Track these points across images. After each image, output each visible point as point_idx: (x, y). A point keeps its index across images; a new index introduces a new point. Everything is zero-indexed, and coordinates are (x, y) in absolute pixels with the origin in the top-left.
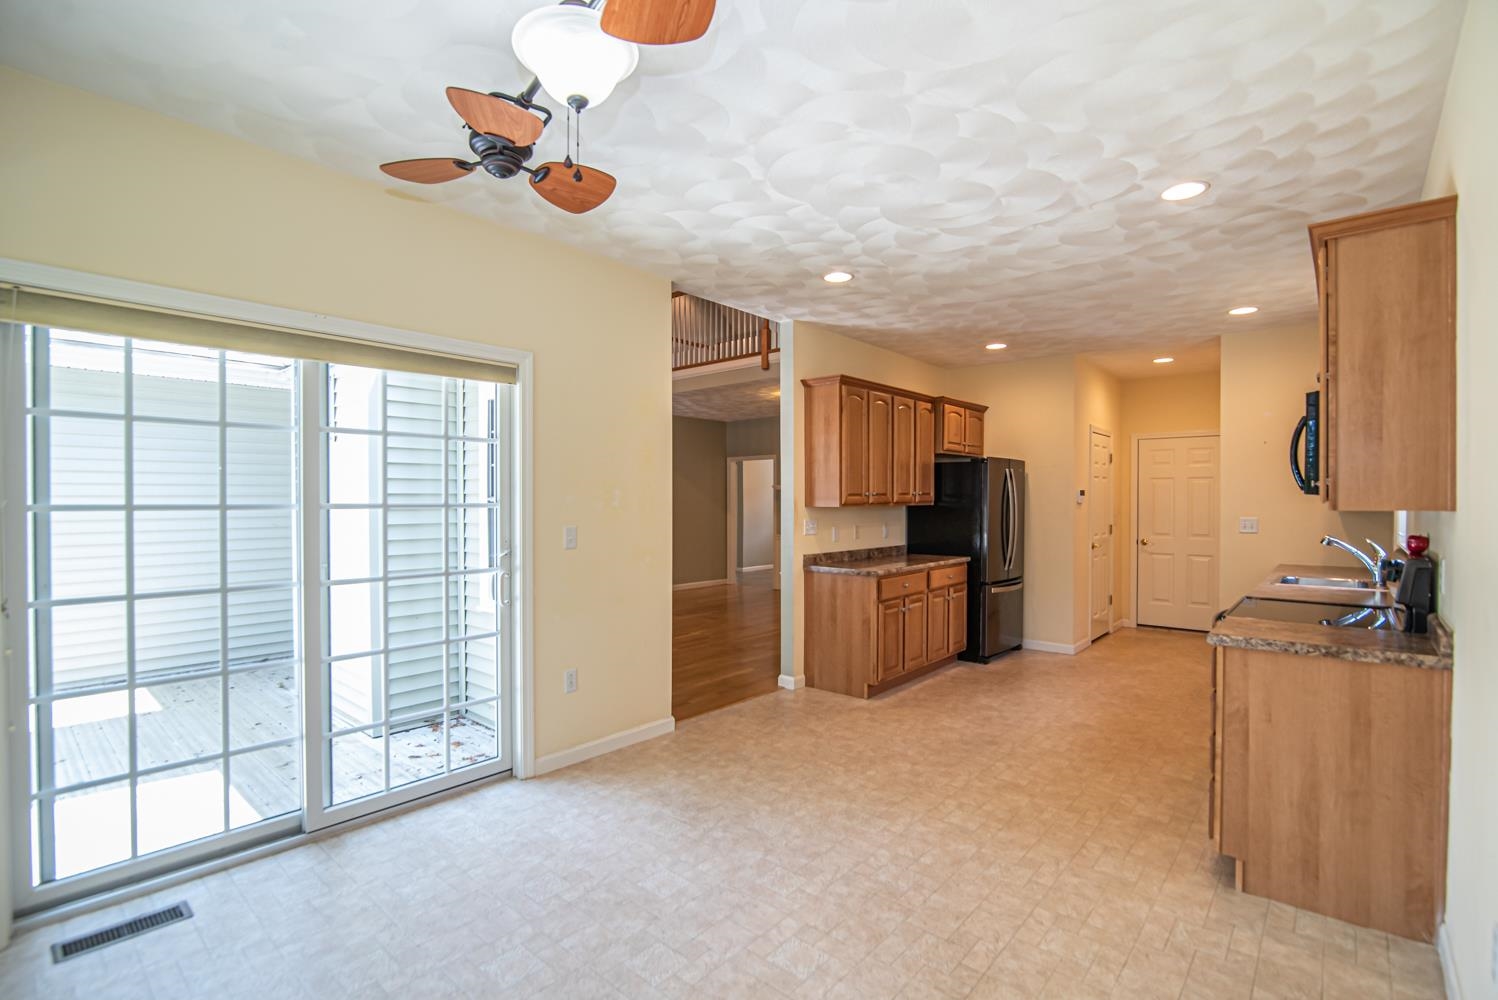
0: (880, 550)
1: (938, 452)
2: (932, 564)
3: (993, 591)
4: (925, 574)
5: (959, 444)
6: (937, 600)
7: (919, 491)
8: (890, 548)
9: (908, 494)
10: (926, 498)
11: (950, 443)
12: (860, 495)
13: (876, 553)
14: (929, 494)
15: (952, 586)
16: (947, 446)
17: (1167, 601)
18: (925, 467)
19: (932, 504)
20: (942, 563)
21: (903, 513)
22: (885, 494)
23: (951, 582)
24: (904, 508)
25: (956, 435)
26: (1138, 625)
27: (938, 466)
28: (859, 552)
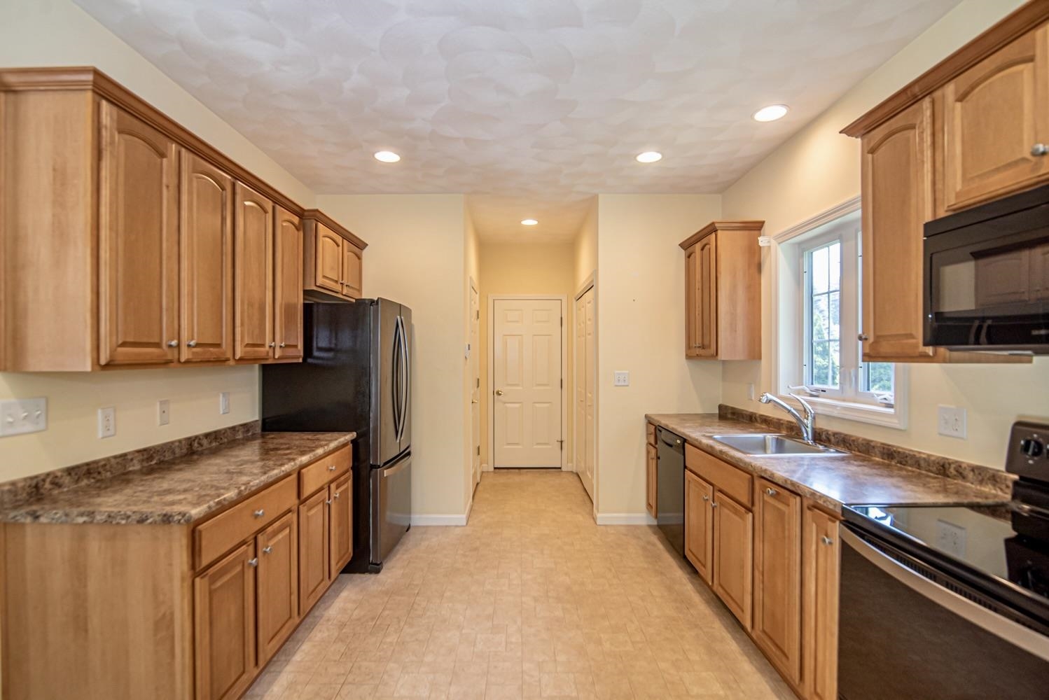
0: (214, 436)
1: (308, 288)
2: (305, 459)
3: (386, 473)
4: (294, 476)
5: (336, 282)
6: (313, 512)
7: (279, 342)
8: (233, 428)
9: (263, 345)
10: (291, 352)
11: (324, 277)
12: (158, 345)
13: (205, 442)
14: (296, 346)
15: (331, 482)
16: (320, 281)
17: (517, 444)
18: (289, 309)
19: (301, 360)
20: (320, 451)
21: (255, 374)
22: (218, 345)
23: (332, 476)
24: (257, 367)
25: (332, 268)
26: (495, 468)
27: (308, 309)
28: (168, 447)
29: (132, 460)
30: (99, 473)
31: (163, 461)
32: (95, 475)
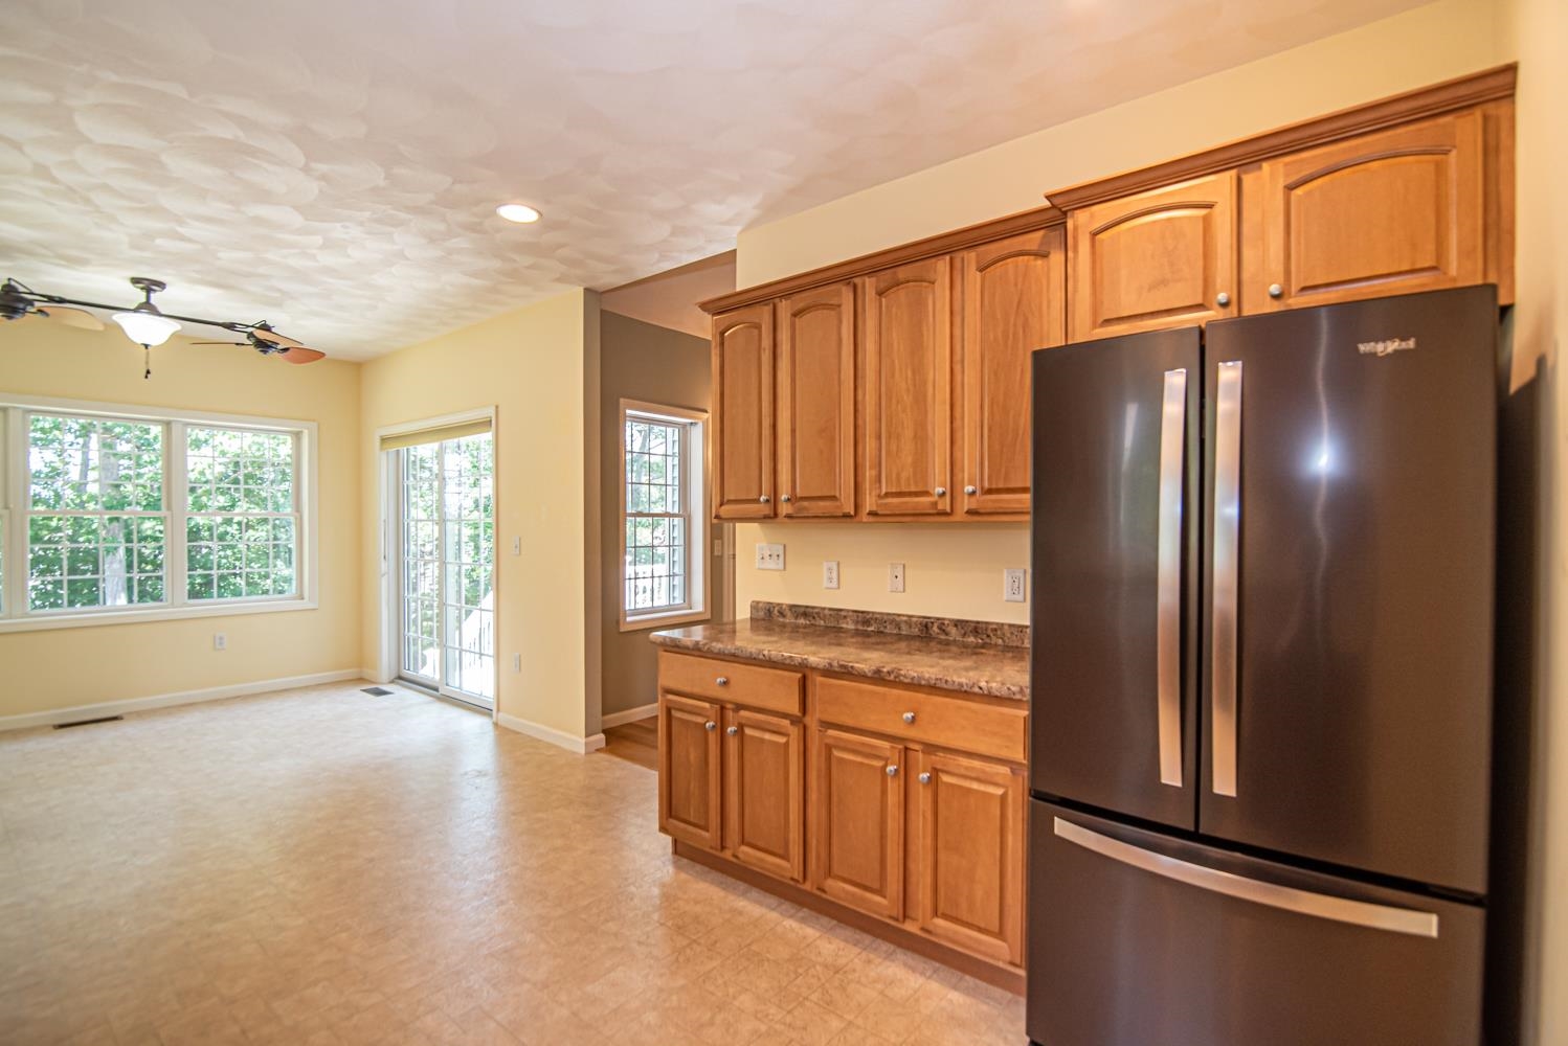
4: (793, 677)
22: (833, 497)
28: (893, 620)
29: (845, 617)
30: (814, 618)
31: (882, 632)
32: (811, 618)
